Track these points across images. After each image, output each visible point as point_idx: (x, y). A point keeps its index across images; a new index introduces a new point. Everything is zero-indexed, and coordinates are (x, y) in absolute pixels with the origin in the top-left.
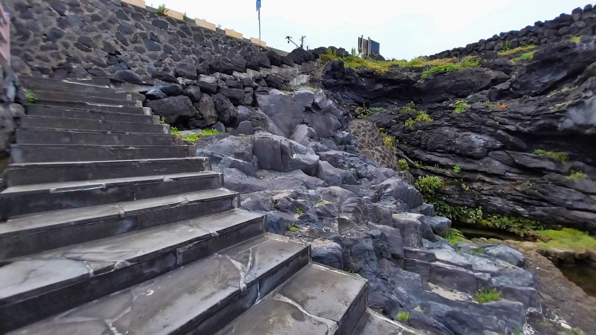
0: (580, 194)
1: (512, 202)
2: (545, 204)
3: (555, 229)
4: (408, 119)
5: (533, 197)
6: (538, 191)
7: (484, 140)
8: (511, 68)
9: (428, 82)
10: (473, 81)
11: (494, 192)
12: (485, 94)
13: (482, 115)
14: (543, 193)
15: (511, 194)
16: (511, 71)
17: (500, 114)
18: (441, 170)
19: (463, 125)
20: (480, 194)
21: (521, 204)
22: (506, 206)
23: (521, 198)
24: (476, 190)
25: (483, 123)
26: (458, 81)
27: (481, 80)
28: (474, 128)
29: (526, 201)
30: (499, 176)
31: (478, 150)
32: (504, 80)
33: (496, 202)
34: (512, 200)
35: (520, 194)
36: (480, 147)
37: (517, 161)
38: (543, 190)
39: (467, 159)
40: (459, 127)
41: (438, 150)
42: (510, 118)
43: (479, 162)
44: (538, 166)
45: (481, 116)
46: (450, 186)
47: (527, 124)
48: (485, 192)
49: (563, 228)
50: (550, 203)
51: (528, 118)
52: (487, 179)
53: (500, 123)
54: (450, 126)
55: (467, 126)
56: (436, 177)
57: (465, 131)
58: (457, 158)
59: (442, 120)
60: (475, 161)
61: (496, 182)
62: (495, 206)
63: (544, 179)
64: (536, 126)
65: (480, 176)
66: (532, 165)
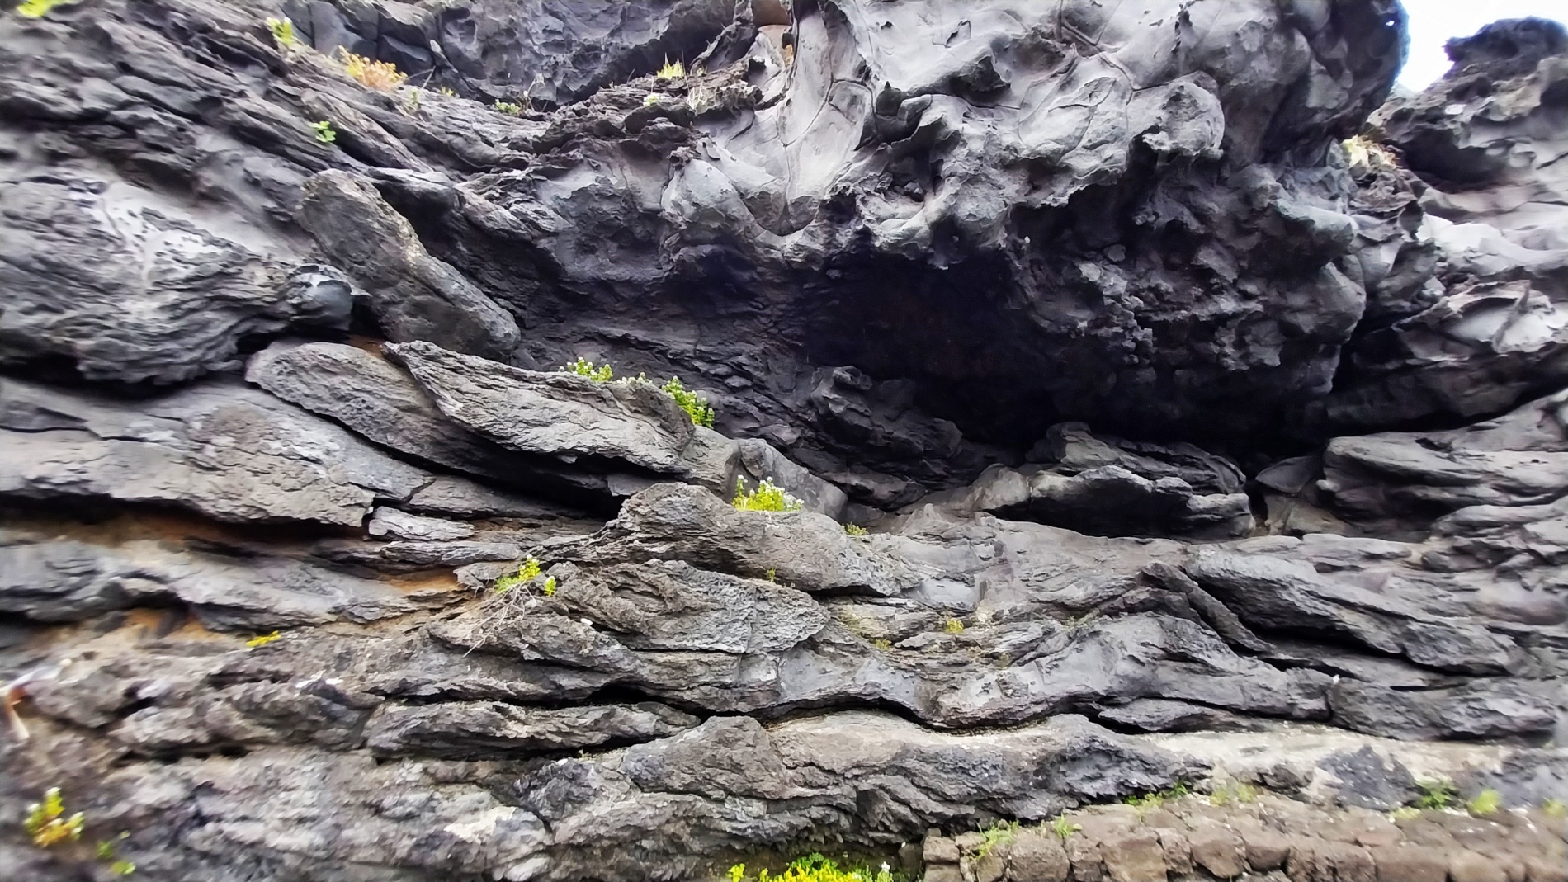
1: (412, 770)
5: (568, 682)
6: (599, 626)
14: (629, 634)
20: (101, 753)
21: (483, 769)
22: (360, 833)
23: (482, 708)
29: (520, 727)
34: (419, 745)
38: (624, 605)
43: (135, 421)
44: (581, 441)
63: (619, 535)
64: (562, 201)
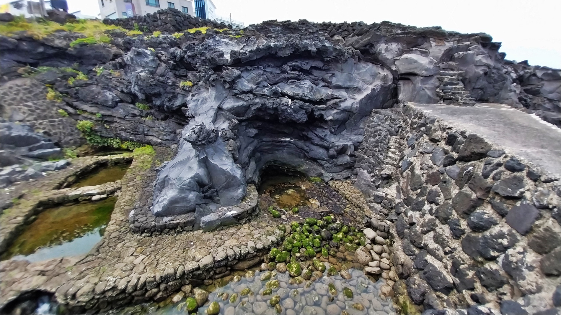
0: (148, 127)
4: (69, 77)
7: (112, 95)
9: (77, 50)
11: (122, 128)
12: (111, 64)
18: (90, 116)
24: (114, 128)
28: (106, 87)
30: (123, 119)
31: (110, 102)
42: (120, 82)
46: (98, 126)
47: (126, 87)
48: (118, 129)
51: (126, 83)
52: (118, 121)
53: (116, 86)
56: (88, 121)
57: (103, 89)
58: (99, 107)
60: (110, 110)
65: (116, 119)
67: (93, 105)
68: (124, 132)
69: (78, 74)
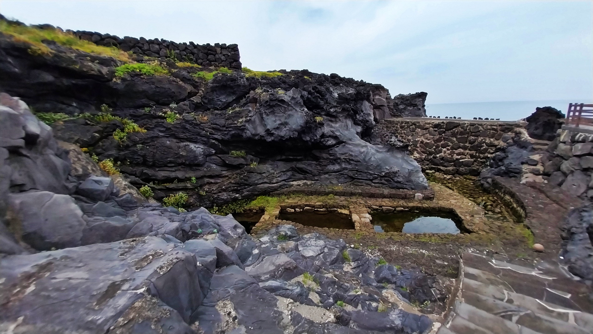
0: (260, 175)
1: (232, 192)
2: (247, 187)
3: (254, 200)
4: (115, 130)
5: (242, 184)
7: (202, 149)
8: (197, 84)
9: (127, 83)
10: (173, 90)
11: (222, 189)
12: (188, 105)
13: (195, 126)
14: (245, 180)
15: (230, 187)
16: (197, 86)
17: (206, 125)
18: (181, 185)
19: (182, 135)
20: (212, 194)
21: (237, 192)
22: (229, 197)
23: (235, 187)
24: (209, 192)
25: (199, 134)
26: (158, 87)
27: (180, 90)
28: (192, 138)
29: (239, 188)
30: (219, 176)
31: (201, 158)
32: (195, 94)
33: (223, 196)
35: (234, 185)
36: (201, 155)
37: (227, 162)
38: (244, 178)
39: (194, 168)
40: (176, 138)
41: (169, 165)
42: (213, 129)
43: (203, 168)
44: (238, 163)
45: (195, 128)
46: (192, 197)
47: (226, 134)
48: (215, 192)
49: (256, 197)
50: (249, 185)
51: (225, 129)
52: (213, 181)
53: (210, 134)
54: (167, 137)
55: (186, 137)
56: (181, 193)
57: (183, 142)
58: (185, 169)
59: (155, 130)
60: (200, 168)
61: (219, 181)
62: (223, 199)
63: (243, 171)
64: (230, 135)
65: (206, 180)
66: (235, 163)
67: (176, 168)
68: (225, 193)
69: (126, 123)
